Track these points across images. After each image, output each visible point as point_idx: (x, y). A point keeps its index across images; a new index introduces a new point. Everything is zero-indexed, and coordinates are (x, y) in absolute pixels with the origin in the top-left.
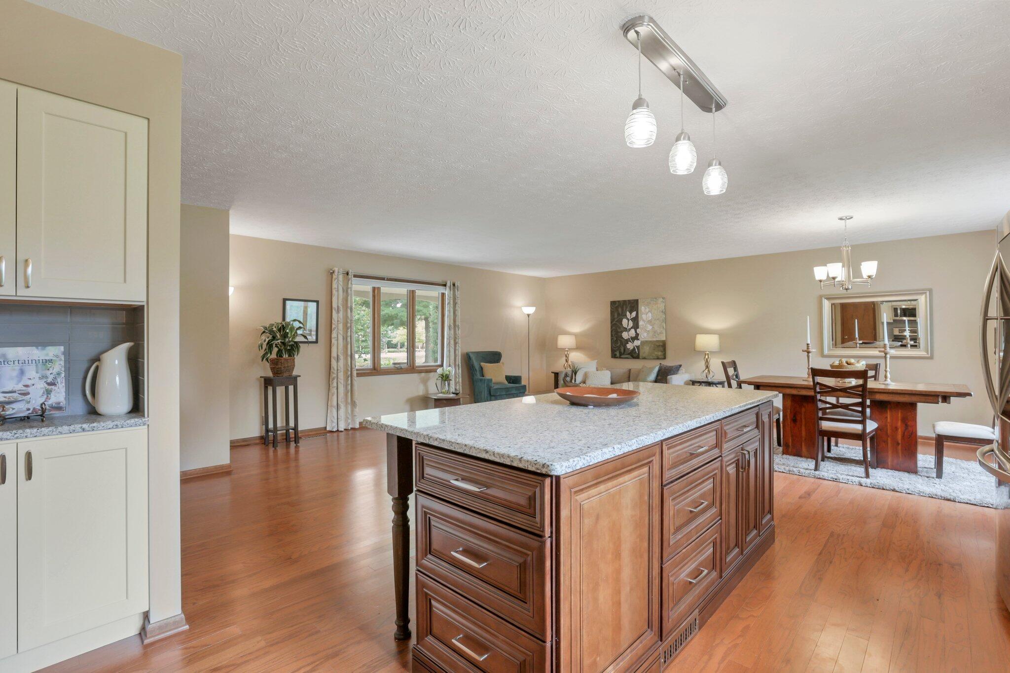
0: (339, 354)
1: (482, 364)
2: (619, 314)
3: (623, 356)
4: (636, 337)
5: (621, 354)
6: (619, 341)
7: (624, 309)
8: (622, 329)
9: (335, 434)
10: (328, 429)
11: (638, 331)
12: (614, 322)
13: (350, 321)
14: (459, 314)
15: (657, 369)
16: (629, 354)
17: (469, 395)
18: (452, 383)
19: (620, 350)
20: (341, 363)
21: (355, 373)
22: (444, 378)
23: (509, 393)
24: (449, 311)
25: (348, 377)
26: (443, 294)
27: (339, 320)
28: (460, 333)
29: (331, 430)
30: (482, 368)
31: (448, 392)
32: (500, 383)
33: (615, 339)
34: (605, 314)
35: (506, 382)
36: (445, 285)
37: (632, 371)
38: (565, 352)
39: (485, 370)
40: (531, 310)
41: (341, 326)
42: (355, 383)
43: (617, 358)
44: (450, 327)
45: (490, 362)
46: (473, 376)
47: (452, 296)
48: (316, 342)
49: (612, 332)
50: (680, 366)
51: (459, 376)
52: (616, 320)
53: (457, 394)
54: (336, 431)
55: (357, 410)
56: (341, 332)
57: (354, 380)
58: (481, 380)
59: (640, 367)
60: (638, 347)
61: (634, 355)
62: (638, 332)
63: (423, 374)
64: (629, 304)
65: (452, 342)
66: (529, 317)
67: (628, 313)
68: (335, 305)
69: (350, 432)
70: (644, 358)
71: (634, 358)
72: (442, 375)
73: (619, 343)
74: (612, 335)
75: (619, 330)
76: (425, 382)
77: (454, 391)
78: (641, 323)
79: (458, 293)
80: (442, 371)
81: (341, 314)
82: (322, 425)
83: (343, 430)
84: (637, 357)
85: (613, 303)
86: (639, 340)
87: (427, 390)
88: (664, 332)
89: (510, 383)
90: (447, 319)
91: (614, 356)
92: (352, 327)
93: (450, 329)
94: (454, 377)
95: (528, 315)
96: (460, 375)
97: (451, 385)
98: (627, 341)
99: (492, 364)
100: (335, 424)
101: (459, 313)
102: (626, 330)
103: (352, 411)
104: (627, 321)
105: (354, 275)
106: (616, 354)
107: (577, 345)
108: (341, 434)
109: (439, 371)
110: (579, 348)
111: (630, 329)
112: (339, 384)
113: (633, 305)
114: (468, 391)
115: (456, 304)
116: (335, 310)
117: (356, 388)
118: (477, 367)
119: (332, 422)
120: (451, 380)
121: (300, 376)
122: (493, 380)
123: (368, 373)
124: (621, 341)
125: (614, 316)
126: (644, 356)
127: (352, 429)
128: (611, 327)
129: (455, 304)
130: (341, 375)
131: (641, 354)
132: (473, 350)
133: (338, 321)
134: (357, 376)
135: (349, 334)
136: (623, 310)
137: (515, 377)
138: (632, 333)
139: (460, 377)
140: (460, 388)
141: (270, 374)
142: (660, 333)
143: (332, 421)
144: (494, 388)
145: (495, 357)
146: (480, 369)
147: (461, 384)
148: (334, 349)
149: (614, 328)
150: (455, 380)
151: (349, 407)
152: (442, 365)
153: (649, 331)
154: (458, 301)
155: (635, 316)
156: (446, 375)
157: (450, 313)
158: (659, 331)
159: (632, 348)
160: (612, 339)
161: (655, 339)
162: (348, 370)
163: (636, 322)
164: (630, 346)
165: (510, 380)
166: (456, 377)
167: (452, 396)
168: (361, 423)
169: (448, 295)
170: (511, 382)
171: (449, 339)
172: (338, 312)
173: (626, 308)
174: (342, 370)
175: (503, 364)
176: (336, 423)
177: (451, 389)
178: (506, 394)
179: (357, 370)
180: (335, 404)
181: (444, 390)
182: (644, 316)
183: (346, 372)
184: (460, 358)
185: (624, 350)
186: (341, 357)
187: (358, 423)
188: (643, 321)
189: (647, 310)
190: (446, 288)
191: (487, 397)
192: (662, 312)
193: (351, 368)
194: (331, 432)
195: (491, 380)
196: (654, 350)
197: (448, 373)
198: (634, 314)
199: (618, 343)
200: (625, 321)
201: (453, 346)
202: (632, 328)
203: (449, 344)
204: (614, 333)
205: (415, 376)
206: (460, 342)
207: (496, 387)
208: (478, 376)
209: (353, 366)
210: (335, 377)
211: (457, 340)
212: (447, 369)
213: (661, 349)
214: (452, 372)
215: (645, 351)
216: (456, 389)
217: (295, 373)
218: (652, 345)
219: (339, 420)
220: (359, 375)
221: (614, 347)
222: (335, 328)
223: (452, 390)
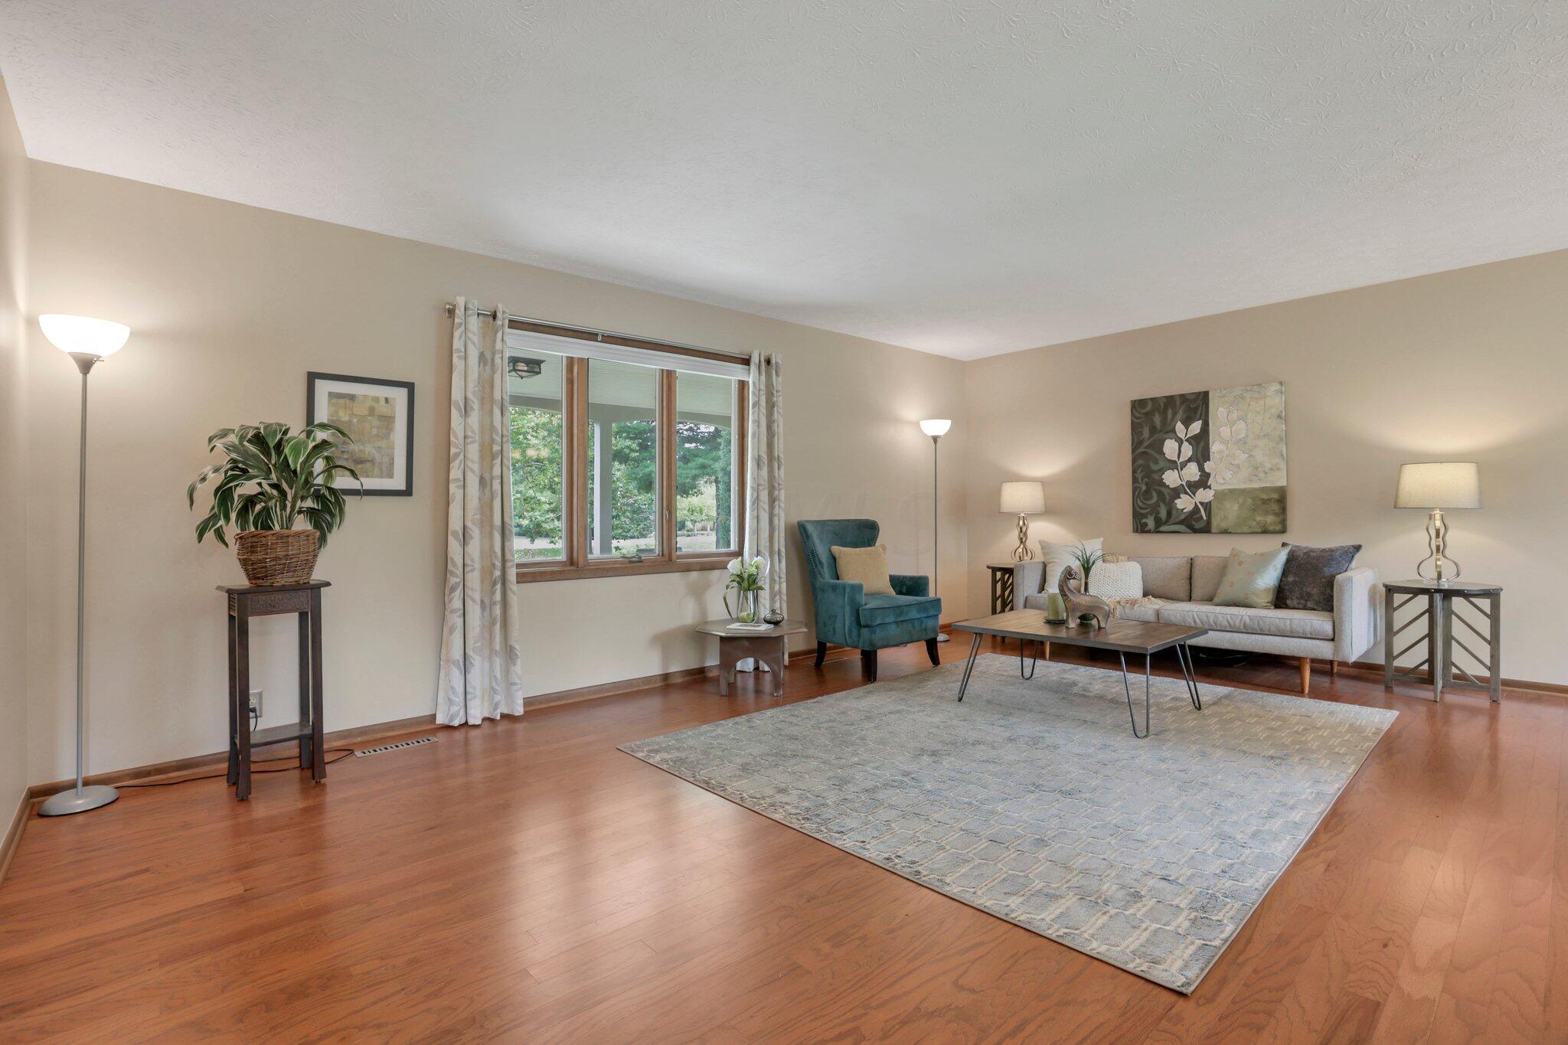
0: (469, 524)
1: (836, 549)
2: (1153, 430)
3: (1162, 528)
4: (1203, 482)
5: (1159, 522)
6: (1155, 495)
7: (1170, 416)
8: (1162, 464)
9: (458, 736)
10: (440, 720)
11: (1208, 467)
12: (1142, 449)
13: (499, 439)
14: (781, 430)
15: (1282, 557)
16: (1181, 523)
17: (806, 626)
18: (765, 595)
19: (1158, 513)
20: (474, 548)
21: (512, 574)
22: (745, 584)
23: (902, 619)
24: (757, 422)
25: (494, 584)
26: (743, 385)
27: (469, 433)
28: (782, 475)
29: (446, 722)
30: (834, 559)
31: (754, 619)
32: (876, 594)
33: (1144, 488)
34: (1118, 431)
35: (892, 592)
36: (746, 362)
37: (1198, 563)
38: (1020, 522)
39: (842, 563)
40: (940, 427)
41: (474, 451)
42: (514, 600)
43: (1149, 532)
44: (758, 462)
45: (855, 545)
46: (815, 578)
47: (763, 387)
48: (408, 492)
49: (1134, 472)
50: (1358, 548)
51: (780, 578)
52: (1146, 444)
53: (776, 623)
54: (461, 726)
55: (518, 668)
56: (476, 467)
57: (509, 593)
58: (834, 588)
59: (1225, 553)
60: (1207, 506)
61: (1197, 524)
62: (1207, 470)
63: (694, 575)
64: (1182, 403)
65: (764, 496)
66: (935, 443)
67: (1180, 427)
68: (457, 395)
69: (501, 728)
70: (1225, 532)
71: (1195, 531)
72: (740, 576)
73: (1155, 498)
74: (1135, 480)
75: (1154, 467)
76: (698, 593)
77: (769, 616)
78: (1215, 447)
79: (778, 382)
80: (739, 566)
81: (474, 419)
82: (424, 711)
83: (478, 722)
84: (1206, 530)
85: (1137, 405)
86: (1210, 487)
87: (703, 612)
88: (1283, 466)
89: (900, 593)
90: (753, 442)
91: (1140, 528)
92: (505, 453)
93: (758, 465)
94: (768, 581)
95: (935, 439)
96: (784, 576)
97: (761, 600)
98: (1176, 492)
99: (858, 549)
100: (457, 708)
101: (780, 428)
102: (1172, 465)
103: (507, 672)
104: (1177, 445)
105: (510, 321)
106: (1146, 524)
107: (1045, 504)
108: (474, 733)
109: (734, 565)
110: (1049, 511)
111: (1184, 465)
112: (469, 602)
113: (1196, 406)
114: (800, 614)
115: (773, 407)
116: (458, 408)
117: (515, 611)
118: (824, 557)
119: (450, 702)
120: (761, 588)
121: (328, 584)
122: (865, 589)
123: (553, 573)
124: (1160, 493)
125: (1141, 433)
126: (1224, 525)
127: (504, 716)
128: (1134, 461)
129: (771, 406)
130: (474, 579)
131: (1215, 523)
132: (815, 516)
133: (465, 437)
134: (518, 582)
135: (497, 471)
136: (1164, 420)
137: (912, 578)
138: (1192, 472)
139: (784, 579)
140: (783, 610)
141: (241, 581)
142: (1271, 469)
143: (449, 699)
144: (868, 606)
145: (864, 533)
146: (832, 561)
147: (785, 598)
148: (455, 511)
149: (1140, 462)
150: (772, 588)
151: (498, 662)
152: (740, 553)
153: (1238, 466)
154: (779, 400)
155: (1198, 431)
156: (750, 576)
157: (758, 426)
158: (1268, 466)
159: (1190, 508)
160: (1134, 490)
161: (1256, 485)
162: (493, 565)
163: (1202, 444)
164: (1184, 503)
165: (902, 586)
166: (774, 580)
167: (764, 628)
168: (528, 702)
169: (754, 383)
170: (904, 591)
171: (757, 489)
172: (466, 411)
173: (1175, 414)
174: (477, 565)
175: (884, 548)
176: (462, 704)
177: (762, 609)
178: (896, 623)
179: (518, 566)
180: (457, 655)
181: (744, 614)
182: (1225, 431)
183: (486, 572)
184: (783, 534)
185: (1169, 514)
186: (475, 532)
187: (521, 702)
188: (1225, 442)
189: (1235, 415)
190: (749, 370)
191: (850, 631)
192: (1279, 417)
193: (504, 560)
194: (448, 728)
195: (857, 588)
196: (1254, 510)
197: (753, 570)
198: (1196, 427)
199: (1151, 498)
200: (1170, 448)
201: (767, 507)
202: (1190, 460)
203: (756, 500)
204: (1139, 475)
205: (675, 578)
206: (782, 498)
207: (873, 604)
208: (827, 577)
209: (508, 556)
210: (457, 584)
211: (776, 493)
212: (754, 561)
213: (1276, 507)
214: (765, 568)
215: (1228, 514)
216: (773, 611)
217: (317, 575)
218: (1249, 500)
219: (468, 697)
220: (522, 578)
221: (1141, 508)
222: (457, 455)
223: (765, 612)
